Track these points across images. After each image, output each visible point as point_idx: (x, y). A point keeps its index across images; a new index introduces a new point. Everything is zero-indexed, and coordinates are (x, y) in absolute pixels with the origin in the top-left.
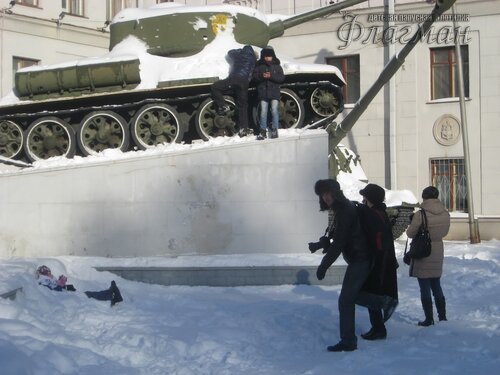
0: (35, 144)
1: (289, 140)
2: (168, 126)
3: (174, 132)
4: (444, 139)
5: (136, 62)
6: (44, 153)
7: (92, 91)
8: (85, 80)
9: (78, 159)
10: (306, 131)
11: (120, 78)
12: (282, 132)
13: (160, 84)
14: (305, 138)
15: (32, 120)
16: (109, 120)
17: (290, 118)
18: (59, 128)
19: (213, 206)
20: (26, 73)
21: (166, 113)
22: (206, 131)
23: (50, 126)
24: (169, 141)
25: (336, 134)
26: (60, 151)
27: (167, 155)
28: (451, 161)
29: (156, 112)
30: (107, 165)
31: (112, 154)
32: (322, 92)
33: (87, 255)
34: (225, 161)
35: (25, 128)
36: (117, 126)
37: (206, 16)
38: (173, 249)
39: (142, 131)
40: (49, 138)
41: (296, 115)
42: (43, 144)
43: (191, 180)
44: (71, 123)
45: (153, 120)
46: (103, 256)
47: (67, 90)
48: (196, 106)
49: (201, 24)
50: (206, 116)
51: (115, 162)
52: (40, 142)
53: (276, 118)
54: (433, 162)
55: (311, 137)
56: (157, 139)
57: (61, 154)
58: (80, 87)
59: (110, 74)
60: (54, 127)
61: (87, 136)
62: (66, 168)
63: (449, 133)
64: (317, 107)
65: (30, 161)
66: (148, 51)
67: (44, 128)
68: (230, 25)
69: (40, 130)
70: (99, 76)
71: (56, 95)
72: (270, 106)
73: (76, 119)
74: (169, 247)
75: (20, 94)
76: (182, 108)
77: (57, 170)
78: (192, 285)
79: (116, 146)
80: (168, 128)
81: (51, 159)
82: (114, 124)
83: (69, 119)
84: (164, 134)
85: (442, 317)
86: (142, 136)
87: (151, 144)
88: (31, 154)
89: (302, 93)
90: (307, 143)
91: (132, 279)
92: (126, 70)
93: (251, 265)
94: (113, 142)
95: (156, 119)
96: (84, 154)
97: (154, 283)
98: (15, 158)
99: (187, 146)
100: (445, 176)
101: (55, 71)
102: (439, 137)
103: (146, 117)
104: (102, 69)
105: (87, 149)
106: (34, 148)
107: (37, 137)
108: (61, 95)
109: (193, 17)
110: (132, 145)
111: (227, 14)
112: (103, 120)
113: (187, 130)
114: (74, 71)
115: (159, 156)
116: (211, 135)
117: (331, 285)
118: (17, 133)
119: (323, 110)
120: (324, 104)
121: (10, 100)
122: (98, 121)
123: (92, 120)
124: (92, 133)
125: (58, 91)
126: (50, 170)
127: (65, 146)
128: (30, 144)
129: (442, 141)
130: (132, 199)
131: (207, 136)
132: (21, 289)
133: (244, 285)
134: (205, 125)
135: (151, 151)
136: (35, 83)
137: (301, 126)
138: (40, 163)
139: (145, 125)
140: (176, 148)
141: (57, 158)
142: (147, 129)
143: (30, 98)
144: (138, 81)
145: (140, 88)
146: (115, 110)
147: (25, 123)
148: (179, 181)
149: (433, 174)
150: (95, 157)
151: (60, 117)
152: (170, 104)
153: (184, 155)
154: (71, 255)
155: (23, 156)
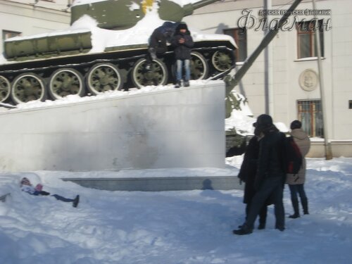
0: (18, 92)
1: (197, 88)
2: (112, 78)
3: (116, 82)
4: (307, 86)
5: (89, 34)
6: (25, 98)
7: (59, 54)
8: (53, 46)
9: (49, 103)
10: (209, 82)
11: (78, 45)
12: (192, 82)
13: (107, 49)
14: (209, 86)
16: (71, 75)
17: (198, 72)
18: (35, 80)
19: (144, 135)
20: (11, 42)
21: (110, 70)
22: (139, 82)
23: (29, 79)
24: (113, 89)
25: (230, 84)
26: (35, 96)
27: (111, 99)
28: (312, 102)
29: (103, 69)
30: (70, 106)
31: (73, 99)
32: (221, 53)
33: (56, 170)
34: (153, 103)
35: (11, 81)
36: (76, 79)
38: (116, 165)
39: (94, 82)
40: (28, 87)
41: (202, 70)
42: (24, 92)
43: (128, 116)
44: (44, 77)
45: (101, 74)
46: (67, 170)
47: (40, 53)
48: (132, 64)
49: (135, 6)
50: (139, 71)
51: (75, 104)
52: (22, 91)
53: (188, 73)
54: (299, 102)
55: (213, 86)
56: (105, 88)
57: (36, 99)
58: (50, 52)
59: (71, 43)
60: (32, 80)
61: (55, 86)
62: (41, 109)
63: (310, 82)
64: (217, 64)
65: (15, 104)
66: (98, 26)
67: (24, 81)
68: (155, 7)
69: (21, 82)
70: (63, 44)
71: (33, 57)
72: (183, 64)
73: (47, 74)
74: (114, 163)
75: (8, 57)
76: (122, 66)
77: (35, 110)
78: (130, 190)
79: (76, 93)
80: (112, 80)
81: (30, 102)
82: (74, 77)
83: (42, 74)
84: (110, 85)
85: (306, 212)
86: (94, 85)
87: (100, 91)
88: (16, 99)
89: (206, 54)
90: (210, 90)
91: (87, 186)
93: (171, 176)
94: (73, 90)
95: (103, 74)
96: (52, 99)
97: (103, 189)
98: (5, 102)
99: (126, 92)
100: (307, 113)
101: (32, 40)
102: (303, 85)
103: (97, 72)
104: (65, 38)
105: (55, 95)
106: (18, 95)
107: (20, 87)
108: (37, 57)
109: (129, 2)
110: (86, 92)
112: (66, 75)
113: (125, 81)
114: (46, 40)
115: (106, 100)
116: (143, 84)
117: (228, 190)
118: (5, 84)
119: (221, 67)
120: (222, 62)
122: (63, 75)
123: (58, 75)
124: (59, 84)
125: (34, 54)
126: (29, 110)
127: (40, 93)
128: (15, 92)
129: (306, 88)
130: (87, 130)
131: (139, 85)
132: (9, 194)
133: (167, 190)
134: (138, 78)
135: (101, 96)
136: (18, 49)
137: (206, 78)
138: (22, 106)
139: (96, 78)
140: (117, 94)
141: (34, 102)
142: (97, 81)
143: (15, 60)
144: (90, 47)
145: (92, 52)
146: (74, 68)
147: (11, 77)
148: (120, 117)
149: (299, 111)
150: (61, 101)
151: (36, 73)
152: (114, 63)
153: (124, 98)
154: (45, 170)
155: (10, 100)
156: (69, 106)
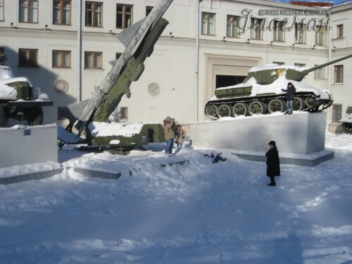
0: (220, 112)
2: (259, 108)
3: (261, 110)
5: (251, 87)
6: (223, 115)
8: (235, 93)
9: (231, 118)
10: (302, 112)
11: (245, 92)
12: (294, 112)
13: (257, 95)
15: (220, 105)
16: (242, 106)
18: (227, 108)
21: (258, 104)
23: (225, 107)
24: (259, 113)
29: (256, 104)
31: (242, 117)
32: (309, 98)
36: (244, 108)
37: (276, 70)
39: (251, 110)
41: (300, 106)
42: (223, 112)
43: (263, 127)
44: (231, 106)
45: (255, 106)
48: (268, 102)
49: (274, 73)
50: (271, 105)
55: (303, 114)
56: (256, 112)
57: (227, 116)
58: (234, 95)
59: (242, 91)
61: (235, 110)
64: (308, 103)
65: (218, 118)
66: (257, 83)
67: (223, 108)
68: (285, 73)
69: (221, 108)
73: (233, 105)
74: (256, 148)
75: (218, 97)
76: (263, 102)
79: (243, 114)
81: (225, 117)
87: (254, 114)
88: (219, 116)
89: (302, 98)
92: (247, 90)
96: (234, 117)
98: (214, 117)
103: (253, 105)
104: (240, 89)
105: (235, 115)
106: (220, 114)
107: (221, 110)
109: (271, 71)
110: (248, 114)
111: (284, 69)
112: (240, 106)
114: (232, 90)
118: (216, 109)
119: (309, 105)
121: (214, 98)
123: (237, 106)
124: (237, 109)
125: (227, 96)
127: (229, 114)
131: (271, 112)
134: (271, 108)
135: (253, 116)
136: (222, 93)
137: (301, 110)
138: (222, 119)
139: (252, 108)
143: (220, 98)
144: (251, 93)
145: (251, 96)
146: (243, 103)
147: (218, 106)
150: (237, 118)
151: (227, 104)
152: (261, 101)
153: (261, 118)
154: (228, 148)
155: (216, 116)
156: (240, 120)
